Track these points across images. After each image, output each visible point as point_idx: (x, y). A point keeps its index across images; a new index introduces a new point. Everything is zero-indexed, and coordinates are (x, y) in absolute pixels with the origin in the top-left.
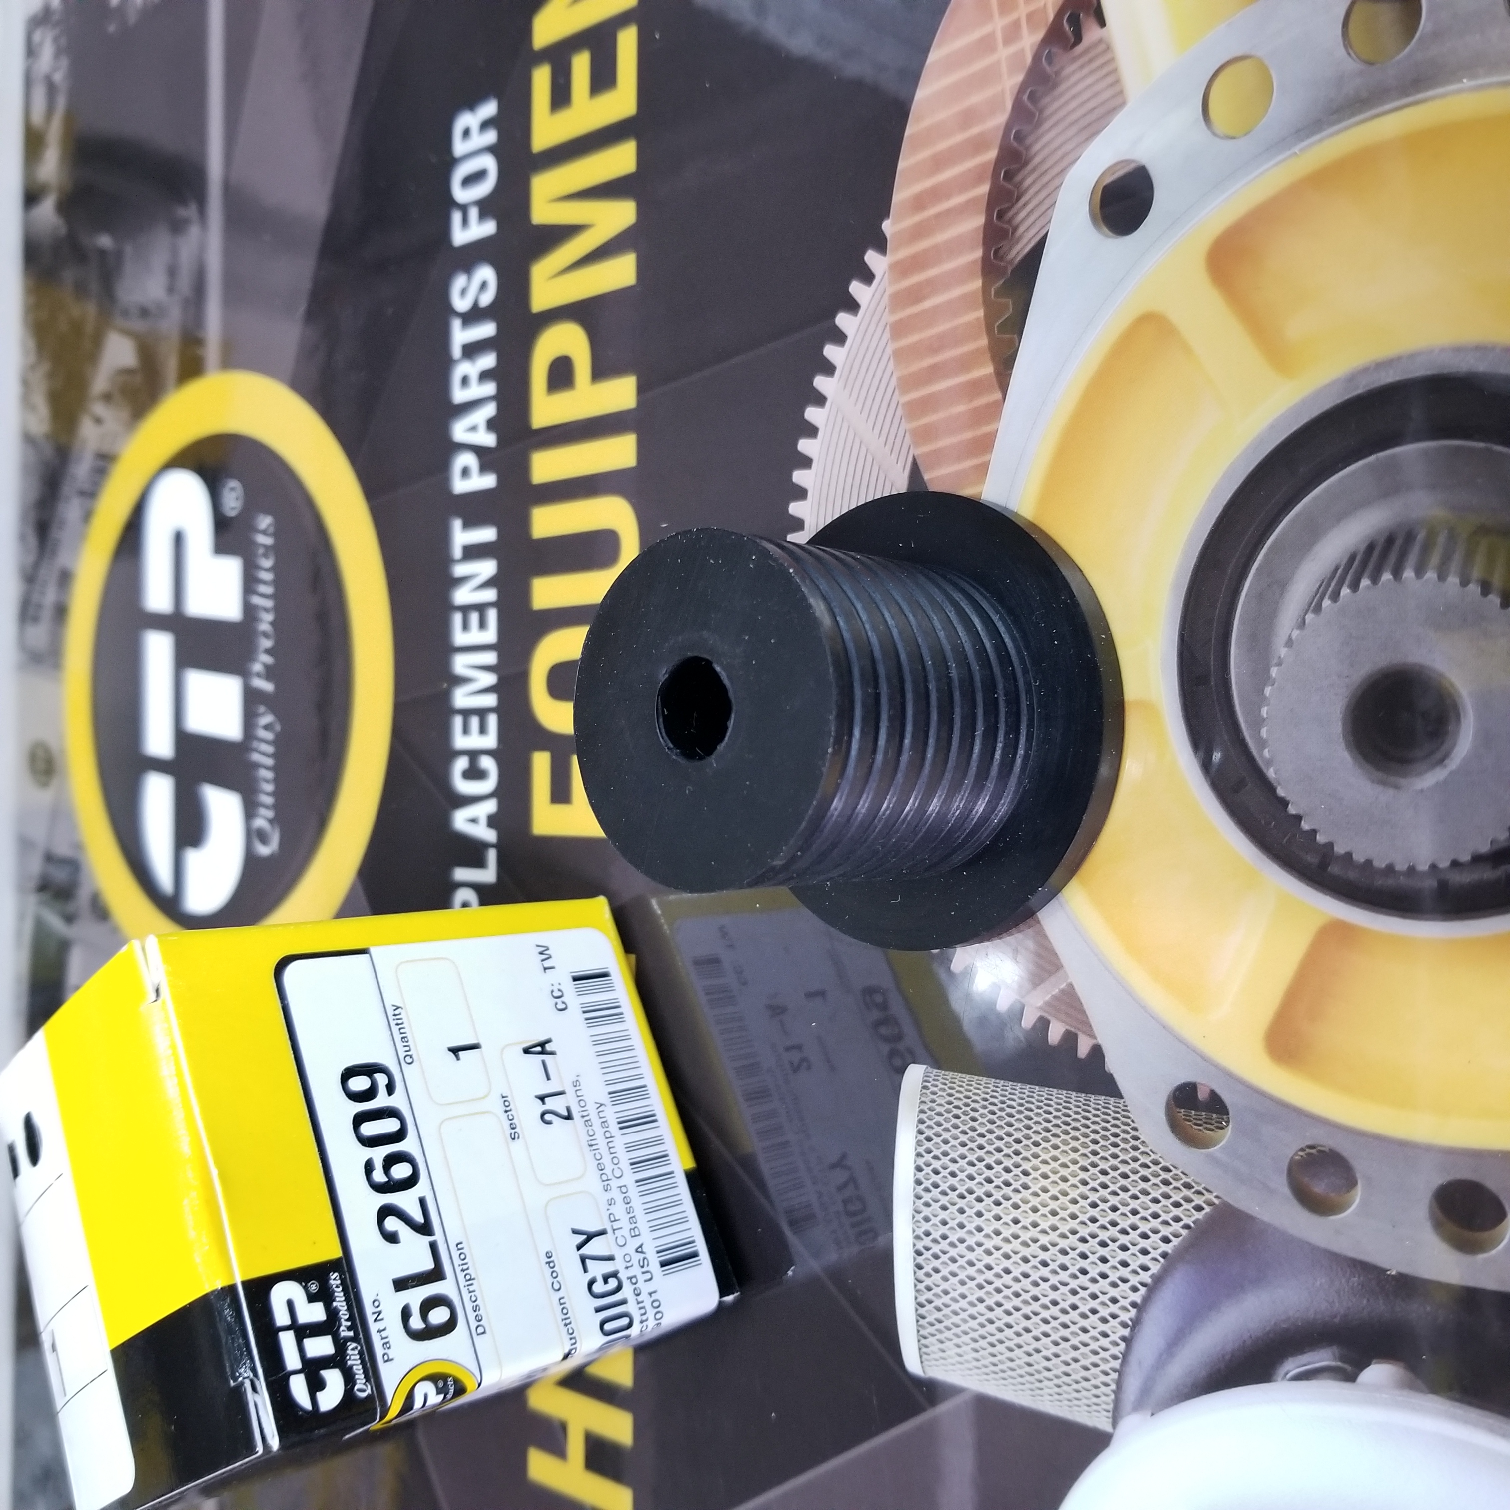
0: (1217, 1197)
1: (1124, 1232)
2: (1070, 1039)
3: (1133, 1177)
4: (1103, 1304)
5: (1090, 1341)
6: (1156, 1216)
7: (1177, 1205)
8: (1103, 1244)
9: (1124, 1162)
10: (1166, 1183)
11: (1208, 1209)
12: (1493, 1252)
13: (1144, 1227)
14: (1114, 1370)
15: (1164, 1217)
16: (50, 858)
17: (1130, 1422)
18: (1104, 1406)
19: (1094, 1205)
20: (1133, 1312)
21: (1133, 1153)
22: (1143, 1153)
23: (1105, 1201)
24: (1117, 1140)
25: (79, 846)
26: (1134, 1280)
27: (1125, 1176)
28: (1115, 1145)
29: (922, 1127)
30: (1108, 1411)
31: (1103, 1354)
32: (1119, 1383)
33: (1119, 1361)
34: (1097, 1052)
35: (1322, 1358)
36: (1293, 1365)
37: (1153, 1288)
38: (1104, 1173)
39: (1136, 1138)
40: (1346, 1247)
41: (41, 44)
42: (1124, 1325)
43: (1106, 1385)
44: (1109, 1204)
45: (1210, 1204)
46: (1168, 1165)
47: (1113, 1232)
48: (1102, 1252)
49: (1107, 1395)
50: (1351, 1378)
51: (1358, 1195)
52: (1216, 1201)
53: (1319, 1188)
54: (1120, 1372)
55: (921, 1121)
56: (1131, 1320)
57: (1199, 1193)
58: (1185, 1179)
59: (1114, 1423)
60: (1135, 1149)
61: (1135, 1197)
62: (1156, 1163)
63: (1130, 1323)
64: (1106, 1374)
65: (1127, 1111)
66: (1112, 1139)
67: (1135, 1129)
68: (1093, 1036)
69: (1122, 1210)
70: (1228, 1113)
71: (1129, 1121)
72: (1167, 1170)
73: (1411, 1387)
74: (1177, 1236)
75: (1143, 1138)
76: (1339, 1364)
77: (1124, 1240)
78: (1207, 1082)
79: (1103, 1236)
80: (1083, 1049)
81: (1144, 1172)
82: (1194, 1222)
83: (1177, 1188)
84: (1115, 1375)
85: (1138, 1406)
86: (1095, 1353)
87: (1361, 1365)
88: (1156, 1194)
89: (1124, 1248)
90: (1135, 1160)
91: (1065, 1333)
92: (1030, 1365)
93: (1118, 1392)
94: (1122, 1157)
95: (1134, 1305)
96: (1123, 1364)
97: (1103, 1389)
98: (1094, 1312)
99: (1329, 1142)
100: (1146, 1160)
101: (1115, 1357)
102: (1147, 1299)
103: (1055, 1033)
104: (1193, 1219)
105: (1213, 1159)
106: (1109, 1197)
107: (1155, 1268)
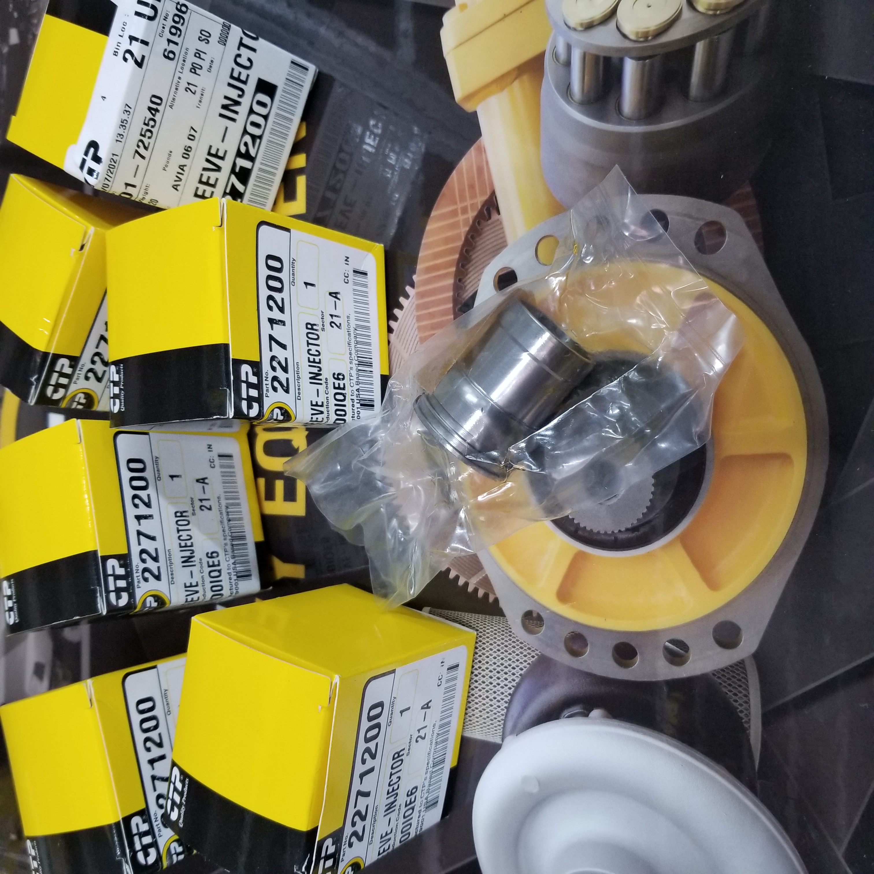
1: (506, 667)
2: (486, 596)
3: (509, 646)
4: (498, 695)
5: (493, 710)
8: (498, 672)
9: (506, 641)
10: (522, 648)
11: (536, 657)
12: (633, 667)
13: (513, 665)
14: (502, 720)
15: (521, 661)
17: (509, 739)
19: (495, 658)
20: (509, 697)
22: (513, 637)
23: (499, 656)
24: (504, 633)
26: (510, 685)
27: (506, 646)
28: (503, 635)
30: (500, 735)
31: (498, 714)
32: (504, 724)
33: (504, 716)
34: (496, 600)
35: (577, 709)
36: (567, 712)
37: (517, 687)
38: (499, 645)
39: (510, 632)
40: (584, 668)
42: (506, 702)
45: (537, 655)
46: (522, 641)
47: (502, 667)
49: (500, 730)
50: (587, 715)
51: (588, 649)
52: (540, 654)
53: (575, 647)
54: (505, 720)
57: (533, 651)
58: (528, 646)
59: (503, 741)
60: (510, 636)
61: (510, 654)
62: (518, 641)
63: (508, 701)
64: (499, 721)
65: (507, 622)
66: (502, 633)
67: (510, 628)
68: (495, 594)
69: (505, 659)
70: (543, 621)
71: (508, 625)
72: (521, 643)
73: (607, 717)
74: (525, 667)
76: (583, 710)
77: (506, 670)
78: (536, 610)
79: (498, 669)
80: (491, 599)
81: (513, 644)
83: (525, 650)
84: (503, 722)
85: (512, 732)
86: (495, 714)
87: (590, 711)
88: (517, 652)
89: (506, 673)
91: (484, 707)
93: (504, 728)
94: (506, 639)
95: (510, 694)
96: (506, 717)
97: (499, 727)
98: (495, 698)
99: (579, 630)
100: (515, 640)
101: (502, 715)
102: (515, 692)
103: (481, 593)
104: (531, 661)
105: (539, 639)
106: (501, 654)
107: (517, 680)
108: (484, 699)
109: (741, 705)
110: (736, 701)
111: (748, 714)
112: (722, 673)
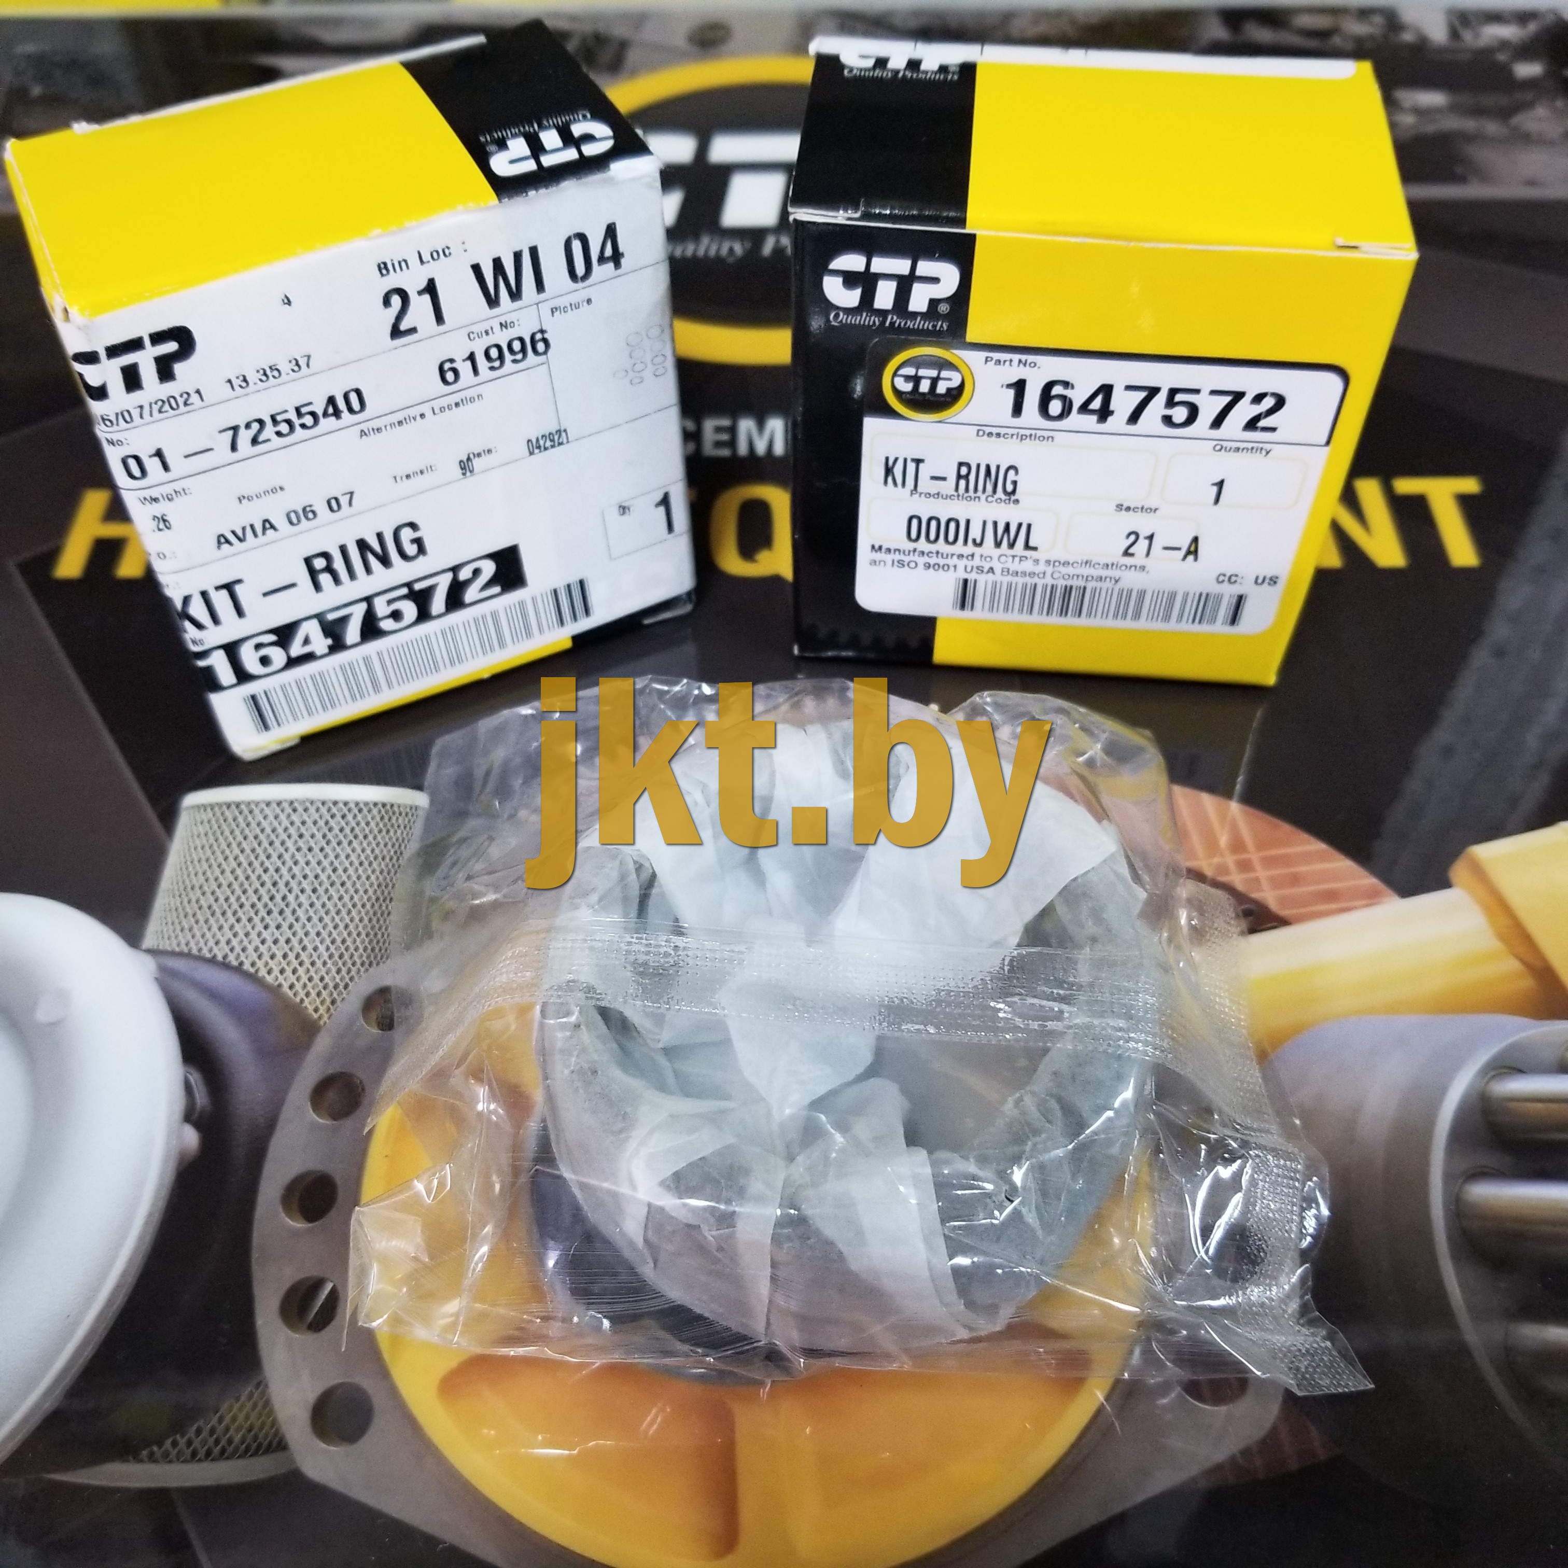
0: (325, 1023)
1: (298, 956)
3: (340, 963)
4: (241, 941)
5: (212, 932)
6: (310, 979)
7: (319, 994)
8: (288, 941)
9: (352, 956)
10: (336, 987)
11: (315, 1016)
12: (283, 1215)
13: (301, 971)
14: (190, 951)
15: (309, 985)
16: (623, 45)
17: (150, 963)
18: (161, 943)
19: (318, 934)
20: (235, 963)
21: (359, 963)
22: (359, 970)
23: (322, 942)
24: (369, 951)
26: (260, 964)
27: (341, 957)
28: (365, 950)
29: (380, 806)
30: (158, 946)
31: (202, 941)
32: (181, 954)
33: (197, 953)
34: (435, 936)
35: (202, 1098)
36: (196, 1078)
37: (255, 978)
38: (344, 941)
39: (370, 964)
40: (287, 1113)
41: (1370, 23)
42: (225, 957)
43: (179, 945)
44: (319, 945)
45: (320, 1018)
46: (350, 988)
47: (298, 948)
48: (282, 940)
49: (170, 945)
50: (187, 1118)
51: (326, 1121)
52: (322, 1023)
53: (332, 1095)
54: (189, 955)
55: (384, 805)
56: (230, 961)
57: (328, 1009)
58: (339, 1000)
59: (147, 951)
60: (363, 964)
61: (325, 964)
62: (351, 979)
63: (227, 961)
64: (187, 944)
66: (370, 948)
67: (378, 964)
68: (447, 933)
69: (315, 955)
70: (386, 1030)
71: (384, 959)
72: (346, 987)
73: (181, 1161)
74: (295, 995)
75: (371, 970)
76: (198, 1110)
77: (292, 956)
79: (295, 941)
80: (440, 925)
81: (344, 970)
82: (306, 1007)
83: (332, 994)
84: (186, 951)
85: (162, 968)
86: (203, 936)
87: (197, 1126)
88: (327, 979)
89: (285, 956)
90: (354, 964)
91: (218, 914)
92: (193, 888)
93: (173, 953)
94: (356, 955)
95: (241, 964)
96: (195, 956)
97: (175, 943)
98: (235, 935)
99: (367, 1101)
100: (353, 973)
101: (200, 950)
102: (246, 974)
104: (308, 1006)
105: (352, 1020)
106: (324, 945)
107: (270, 979)
108: (235, 913)
109: (189, 1443)
110: (198, 1432)
111: (168, 1459)
112: (260, 1404)
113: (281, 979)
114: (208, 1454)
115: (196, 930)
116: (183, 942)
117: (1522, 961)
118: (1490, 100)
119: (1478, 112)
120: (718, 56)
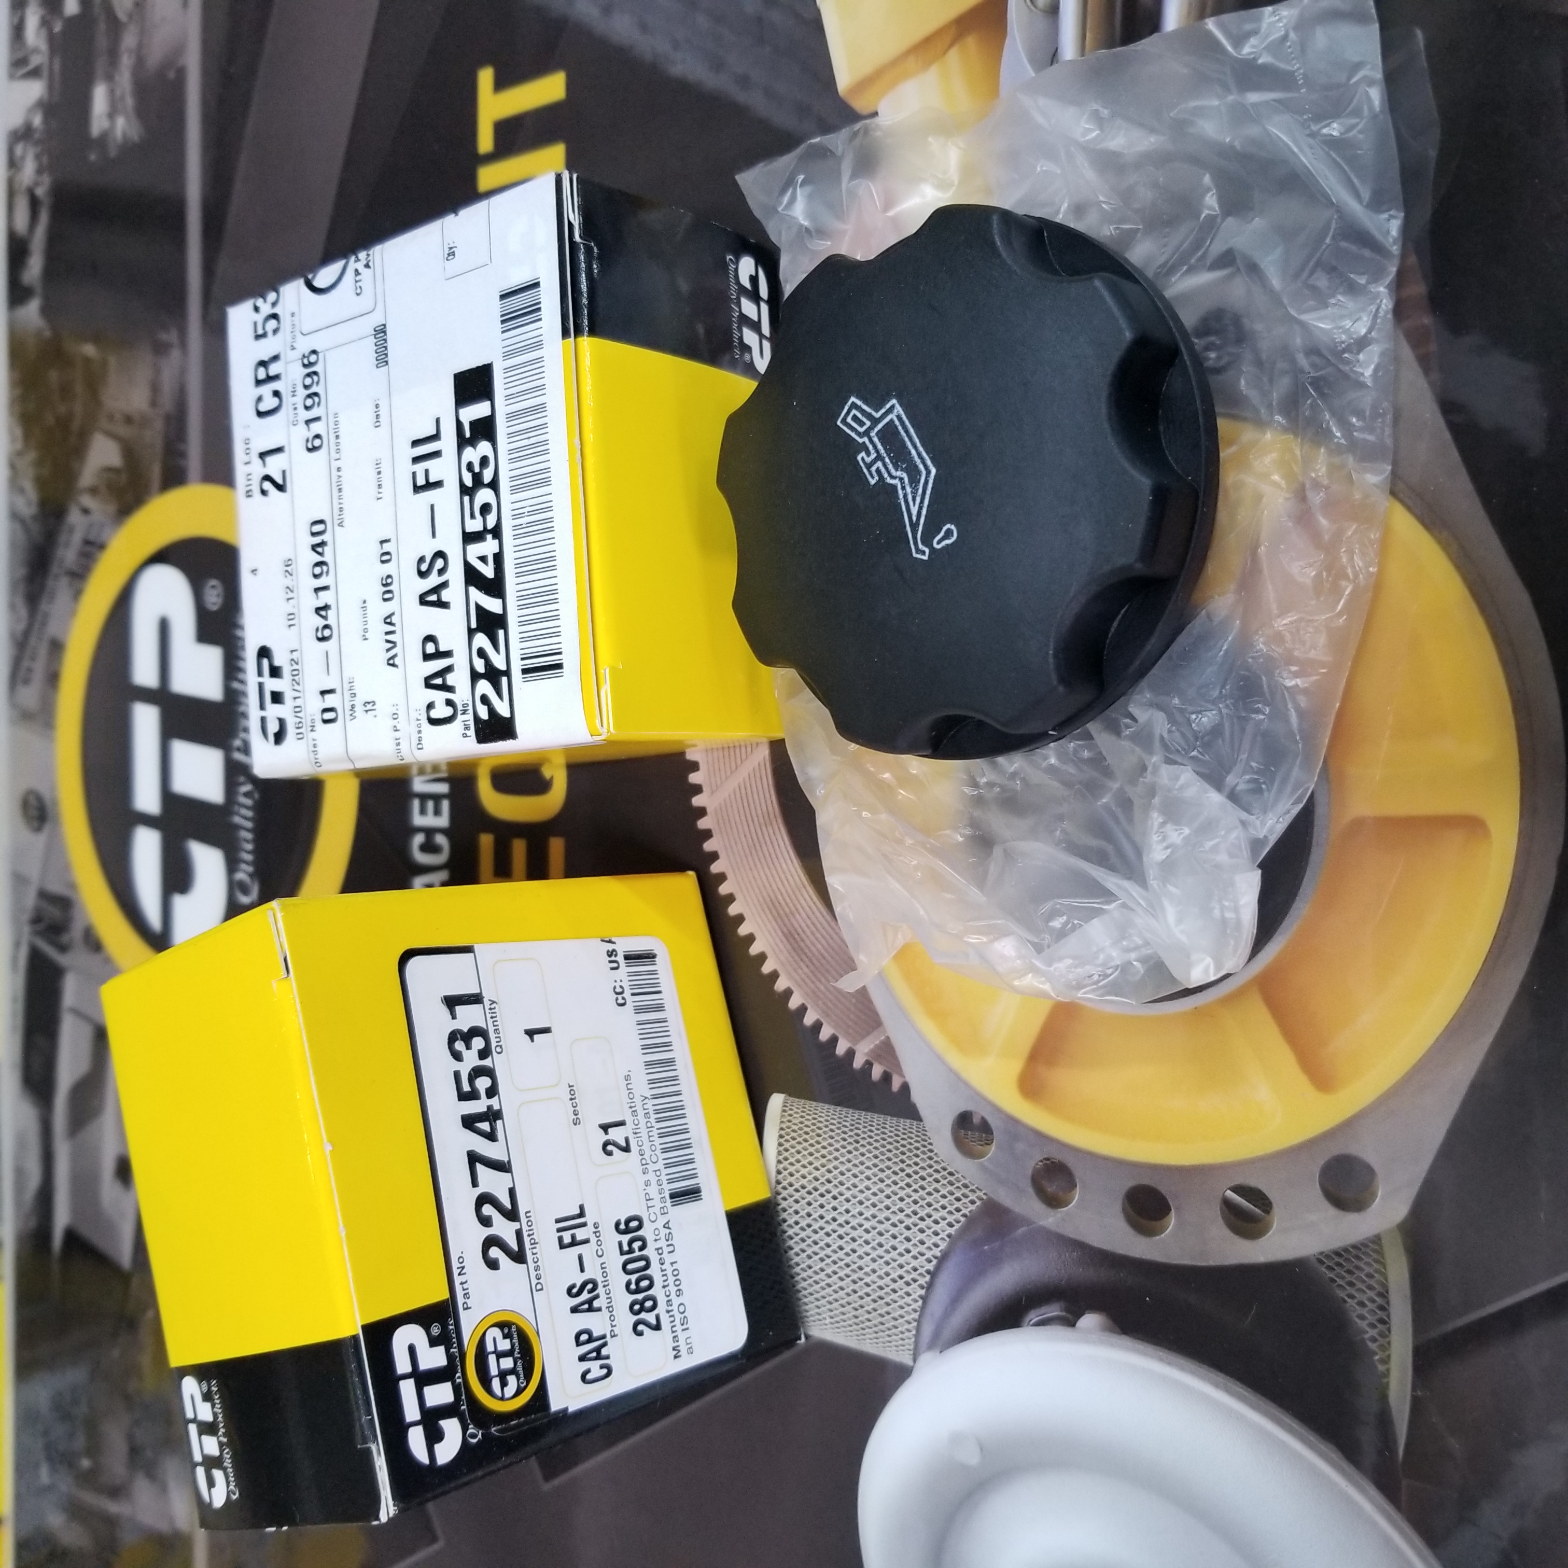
0: (985, 1194)
1: (922, 1219)
2: (887, 1078)
3: (929, 1179)
4: (908, 1272)
5: (898, 1299)
6: (944, 1207)
7: (958, 1199)
8: (908, 1228)
9: (922, 1168)
10: (951, 1183)
11: (978, 1203)
12: (1163, 1235)
13: (936, 1216)
14: (915, 1320)
15: (949, 1208)
16: (44, 895)
17: (926, 1358)
18: (907, 1347)
19: (902, 1199)
20: (928, 1278)
21: (929, 1162)
22: (936, 1162)
23: (909, 1197)
24: (918, 1152)
25: (73, 886)
26: (929, 1255)
27: (923, 1178)
28: (917, 1156)
29: (782, 1140)
30: (910, 1350)
31: (907, 1309)
32: (918, 1329)
33: (918, 1313)
34: (905, 1088)
35: (1053, 1310)
36: (1034, 1316)
37: (942, 1259)
38: (909, 1176)
39: (931, 1151)
40: (1070, 1231)
41: (23, 158)
42: (922, 1287)
43: (909, 1331)
44: (912, 1199)
45: (980, 1199)
47: (915, 1219)
50: (1071, 1324)
51: (1077, 1194)
52: (985, 1197)
53: (1051, 1188)
55: (781, 1136)
56: (926, 1282)
57: (973, 1191)
58: (964, 1181)
59: (915, 1361)
61: (929, 1194)
64: (909, 1323)
65: (926, 1131)
66: (915, 1152)
68: (903, 1076)
69: (921, 1203)
70: (992, 1134)
73: (1111, 1330)
74: (958, 1222)
76: (1064, 1314)
77: (922, 1225)
78: (980, 1112)
79: (908, 1222)
80: (896, 1085)
81: (936, 1176)
82: (970, 1212)
83: (958, 1187)
84: (915, 1324)
85: (931, 1347)
86: (902, 1308)
87: (1079, 1315)
89: (922, 1231)
92: (856, 1317)
93: (917, 1336)
94: (922, 1164)
95: (928, 1272)
96: (920, 1316)
97: (907, 1334)
98: (901, 1277)
99: (1058, 1156)
100: (938, 1167)
101: (915, 1311)
102: (938, 1268)
103: (877, 1072)
104: (969, 1210)
105: (983, 1168)
106: (912, 1194)
107: (943, 1246)
108: (881, 1278)
109: (1373, 1326)
110: (1362, 1317)
111: (1387, 1346)
112: (1337, 1259)
113: (943, 1235)
114: (1382, 1308)
115: (896, 1315)
116: (907, 1326)
117: (951, 45)
118: (102, 41)
119: (113, 54)
120: (55, 803)
